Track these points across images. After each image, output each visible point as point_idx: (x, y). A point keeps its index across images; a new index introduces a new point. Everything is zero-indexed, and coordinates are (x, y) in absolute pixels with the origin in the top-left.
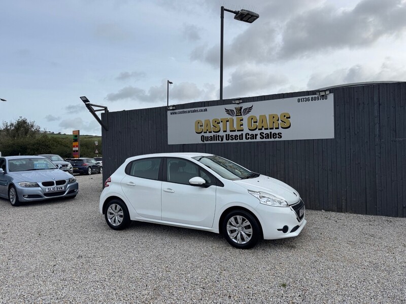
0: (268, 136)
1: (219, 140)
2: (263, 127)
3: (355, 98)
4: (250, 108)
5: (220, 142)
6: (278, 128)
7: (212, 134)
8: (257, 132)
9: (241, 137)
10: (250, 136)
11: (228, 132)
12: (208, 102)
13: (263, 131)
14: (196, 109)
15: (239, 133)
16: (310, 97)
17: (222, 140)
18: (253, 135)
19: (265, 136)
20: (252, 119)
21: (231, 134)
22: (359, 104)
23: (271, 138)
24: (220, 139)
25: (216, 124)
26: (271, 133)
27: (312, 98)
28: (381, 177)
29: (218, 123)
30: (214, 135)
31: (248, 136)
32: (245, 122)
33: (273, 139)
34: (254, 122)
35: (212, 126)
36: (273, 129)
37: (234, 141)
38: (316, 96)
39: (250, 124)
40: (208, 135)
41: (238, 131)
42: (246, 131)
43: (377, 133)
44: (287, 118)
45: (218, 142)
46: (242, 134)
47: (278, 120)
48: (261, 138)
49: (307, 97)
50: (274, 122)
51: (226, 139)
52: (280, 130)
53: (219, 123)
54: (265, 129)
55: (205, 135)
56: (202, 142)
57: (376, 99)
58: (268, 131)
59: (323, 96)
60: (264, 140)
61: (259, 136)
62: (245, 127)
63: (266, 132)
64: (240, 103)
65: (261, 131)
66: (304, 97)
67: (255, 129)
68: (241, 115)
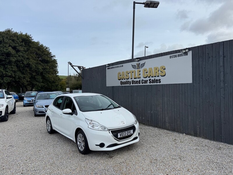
0: (153, 81)
1: (129, 84)
2: (150, 75)
3: (207, 53)
4: (144, 64)
6: (158, 76)
8: (148, 79)
9: (139, 82)
10: (144, 82)
11: (133, 79)
12: (124, 61)
13: (151, 78)
14: (118, 65)
15: (138, 80)
16: (177, 54)
17: (130, 84)
20: (145, 70)
21: (135, 80)
22: (209, 58)
23: (155, 83)
24: (129, 83)
26: (155, 79)
27: (178, 55)
28: (225, 113)
29: (128, 74)
30: (126, 81)
31: (143, 82)
32: (141, 73)
33: (156, 84)
34: (146, 73)
35: (125, 76)
36: (156, 77)
37: (136, 84)
38: (181, 53)
39: (144, 74)
40: (123, 81)
41: (138, 78)
42: (142, 78)
43: (222, 78)
44: (164, 69)
45: (128, 85)
46: (140, 80)
47: (159, 71)
48: (149, 82)
49: (175, 54)
50: (156, 72)
51: (132, 83)
52: (160, 78)
54: (152, 77)
56: (121, 85)
57: (221, 53)
59: (185, 53)
60: (151, 84)
61: (148, 82)
62: (142, 76)
63: (152, 79)
64: (138, 61)
65: (149, 78)
66: (174, 55)
67: (146, 77)
68: (140, 68)
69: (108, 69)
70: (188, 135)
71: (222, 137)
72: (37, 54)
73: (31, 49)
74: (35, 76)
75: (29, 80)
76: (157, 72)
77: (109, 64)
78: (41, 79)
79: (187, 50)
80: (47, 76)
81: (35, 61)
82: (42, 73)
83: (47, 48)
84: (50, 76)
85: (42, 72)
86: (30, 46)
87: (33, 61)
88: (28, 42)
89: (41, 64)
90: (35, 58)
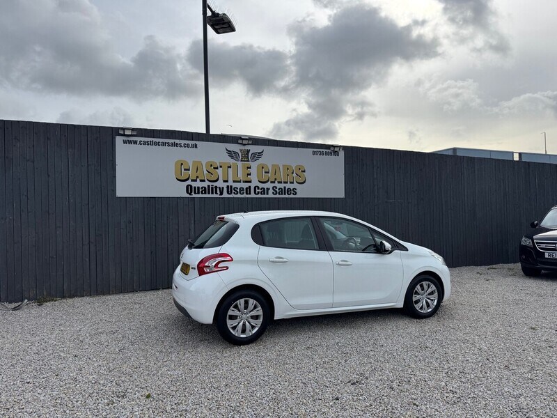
0: (282, 191)
1: (216, 193)
2: (276, 179)
4: (260, 154)
5: (218, 196)
6: (292, 183)
7: (206, 184)
8: (269, 185)
9: (248, 190)
10: (260, 191)
11: (230, 183)
12: (198, 135)
13: (276, 184)
14: (177, 141)
15: (246, 185)
16: (324, 150)
17: (221, 194)
18: (264, 189)
19: (278, 191)
20: (263, 168)
21: (235, 185)
23: (285, 194)
24: (218, 192)
25: (211, 169)
26: (285, 187)
27: (326, 152)
29: (215, 168)
30: (209, 186)
31: (257, 190)
32: (254, 171)
33: (287, 196)
34: (265, 172)
35: (206, 172)
36: (287, 183)
38: (329, 151)
39: (260, 174)
40: (198, 184)
41: (244, 182)
42: (255, 183)
44: (302, 171)
45: (214, 196)
46: (250, 187)
47: (293, 173)
48: (273, 193)
49: (321, 150)
50: (288, 175)
51: (228, 193)
52: (295, 185)
53: (217, 168)
54: (279, 182)
55: (194, 184)
56: (188, 196)
58: (282, 186)
59: (336, 152)
61: (271, 191)
62: (254, 178)
63: (279, 186)
64: (245, 144)
65: (273, 185)
66: (319, 150)
67: (267, 182)
68: (249, 161)
76: (290, 174)
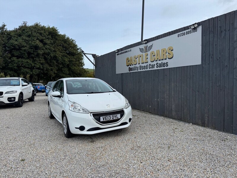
0: (160, 65)
2: (158, 59)
3: (219, 26)
4: (152, 46)
5: (137, 71)
6: (166, 59)
8: (155, 63)
9: (147, 67)
10: (151, 66)
11: (141, 64)
12: (132, 45)
14: (126, 50)
15: (145, 65)
16: (185, 31)
18: (153, 65)
19: (159, 65)
20: (152, 53)
22: (222, 32)
23: (162, 67)
24: (137, 69)
25: (135, 59)
26: (162, 63)
27: (187, 32)
30: (134, 67)
31: (150, 66)
32: (149, 56)
34: (153, 56)
35: (133, 61)
36: (163, 60)
38: (189, 30)
40: (131, 67)
41: (145, 63)
42: (150, 63)
44: (171, 50)
46: (147, 65)
47: (166, 53)
49: (183, 32)
50: (164, 55)
51: (140, 69)
53: (137, 58)
56: (129, 72)
57: (236, 25)
59: (193, 29)
60: (159, 68)
61: (156, 66)
62: (149, 60)
63: (159, 62)
64: (146, 43)
65: (157, 62)
67: (154, 61)
68: (147, 52)
69: (118, 55)
70: (195, 124)
71: (234, 128)
72: (63, 47)
73: (57, 42)
74: (62, 68)
75: (56, 72)
77: (118, 50)
78: (68, 71)
79: (196, 26)
80: (73, 68)
81: (61, 54)
82: (68, 66)
83: (73, 41)
84: (76, 68)
85: (69, 64)
86: (56, 39)
87: (59, 53)
88: (55, 35)
89: (67, 56)
90: (62, 50)
